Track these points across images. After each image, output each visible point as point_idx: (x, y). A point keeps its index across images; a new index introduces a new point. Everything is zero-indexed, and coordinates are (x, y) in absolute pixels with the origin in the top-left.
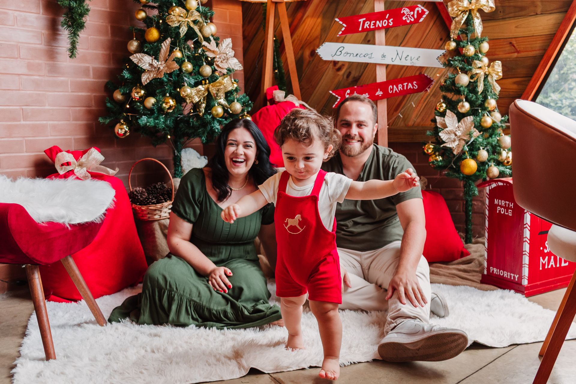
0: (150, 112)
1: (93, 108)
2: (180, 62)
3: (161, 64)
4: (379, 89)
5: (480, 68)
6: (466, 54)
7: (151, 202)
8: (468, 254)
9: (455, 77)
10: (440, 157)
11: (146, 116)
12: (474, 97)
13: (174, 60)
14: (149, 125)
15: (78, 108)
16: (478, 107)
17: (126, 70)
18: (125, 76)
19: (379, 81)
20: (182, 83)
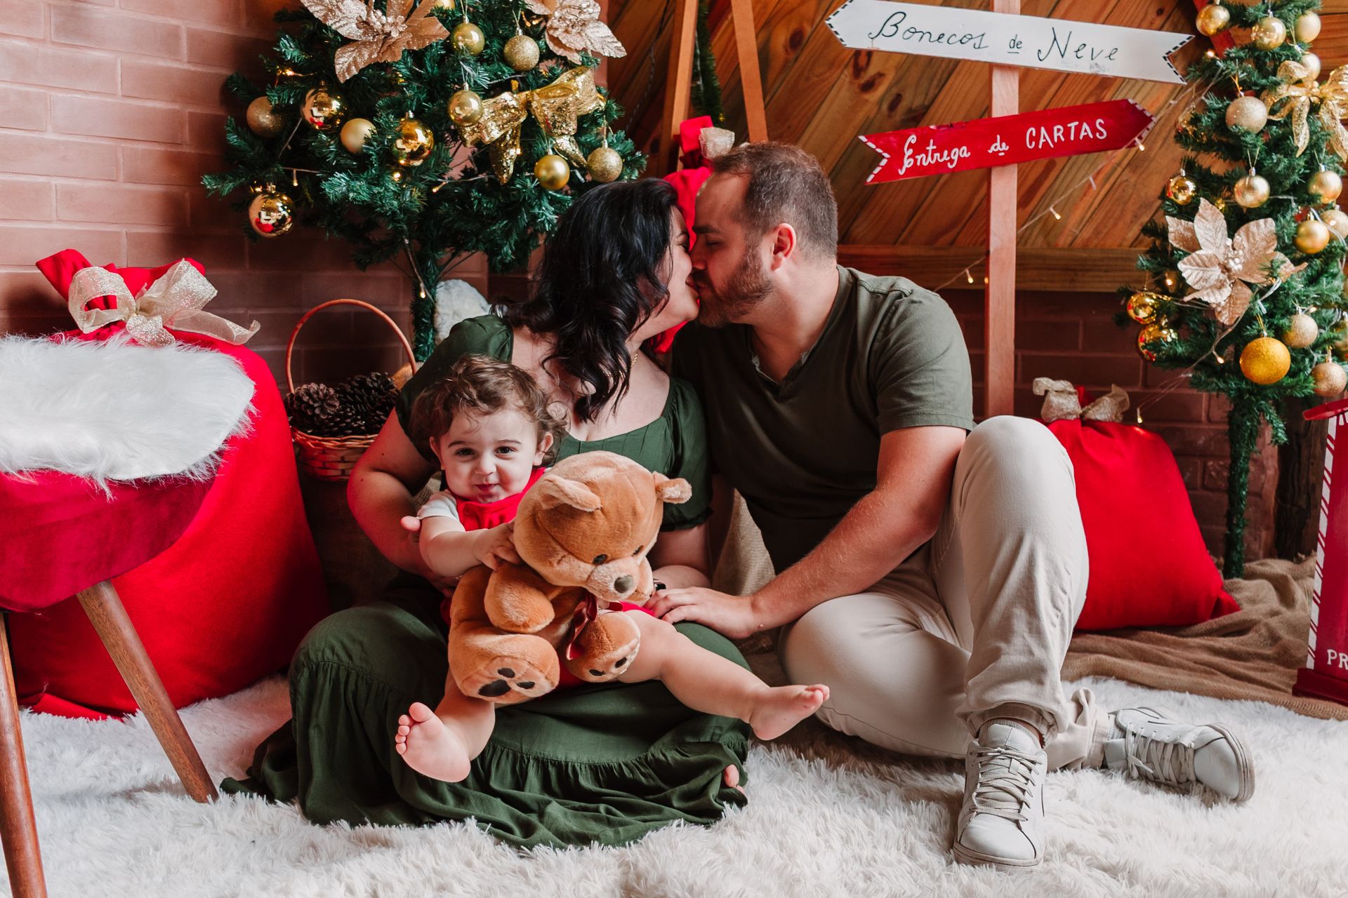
0: (358, 163)
1: (186, 149)
2: (451, 21)
3: (394, 24)
4: (998, 137)
5: (1299, 82)
6: (1259, 41)
7: (352, 428)
8: (1234, 607)
9: (1227, 107)
10: (1171, 331)
11: (346, 172)
12: (1282, 166)
13: (431, 15)
14: (354, 199)
15: (141, 146)
16: (1287, 193)
17: (290, 36)
18: (284, 54)
19: (997, 112)
20: (455, 83)
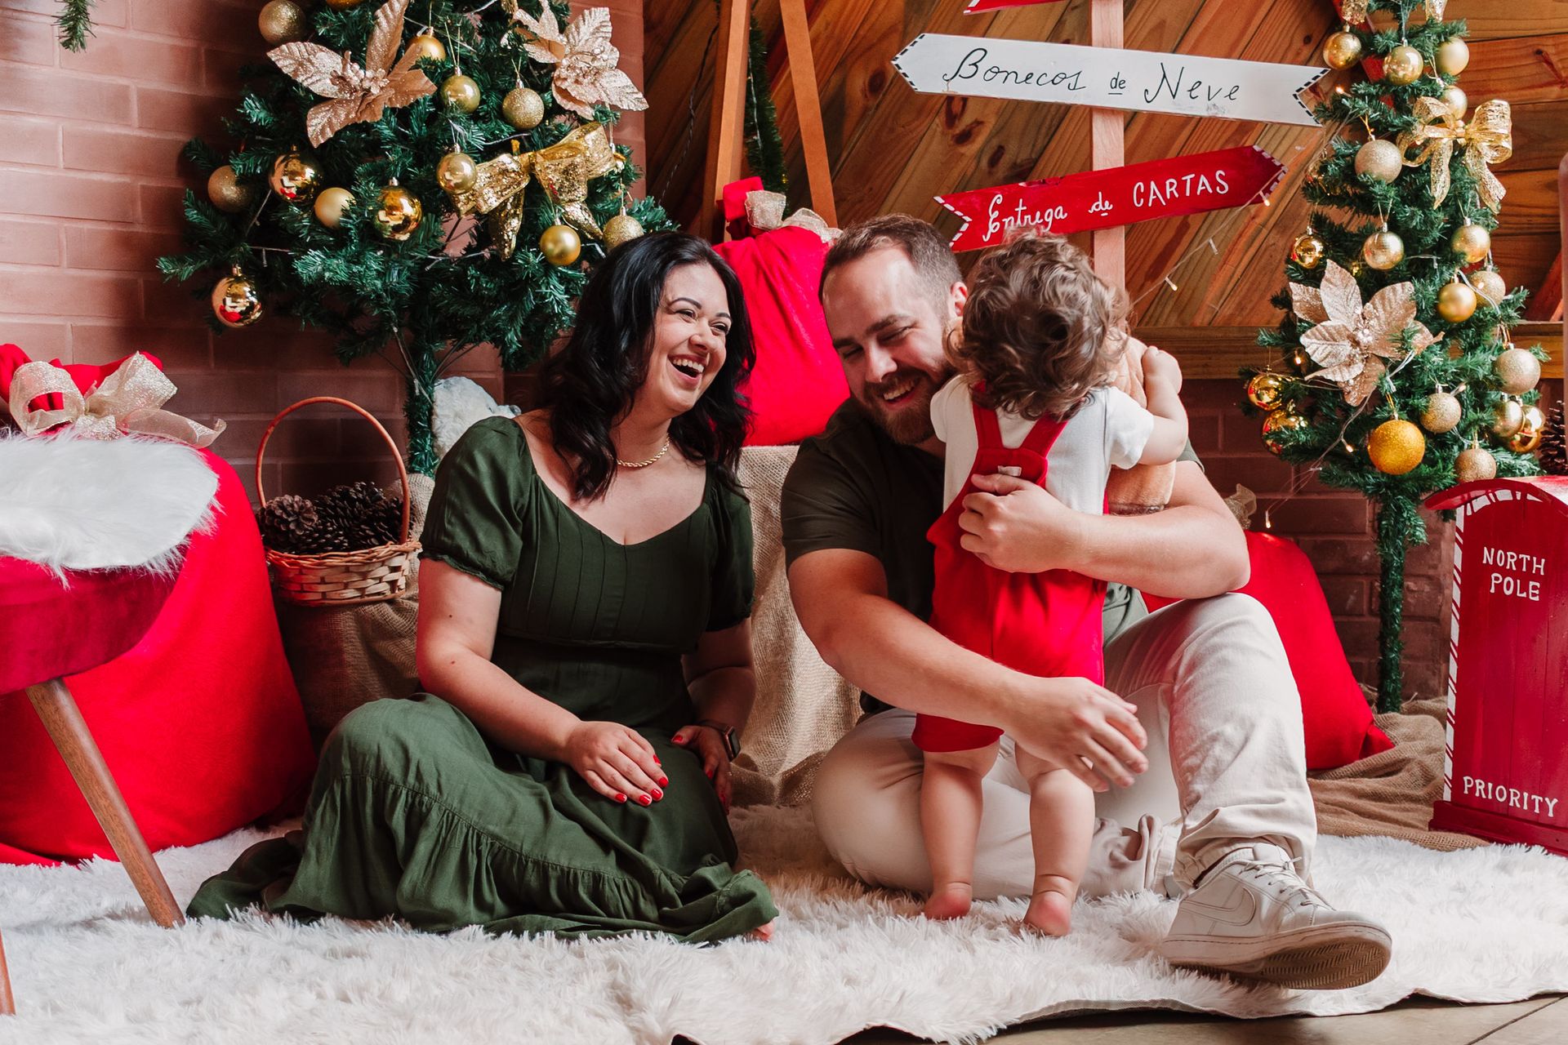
0: (333, 238)
1: (139, 229)
2: (439, 74)
3: (374, 79)
4: (1100, 193)
5: (1439, 121)
6: (1392, 75)
7: (332, 544)
8: (1387, 743)
9: (1356, 152)
10: (1301, 418)
11: (321, 249)
12: (1418, 218)
13: (417, 67)
14: (331, 280)
15: (87, 226)
16: (1431, 252)
17: (255, 95)
18: (249, 116)
19: (1099, 165)
20: (445, 144)
